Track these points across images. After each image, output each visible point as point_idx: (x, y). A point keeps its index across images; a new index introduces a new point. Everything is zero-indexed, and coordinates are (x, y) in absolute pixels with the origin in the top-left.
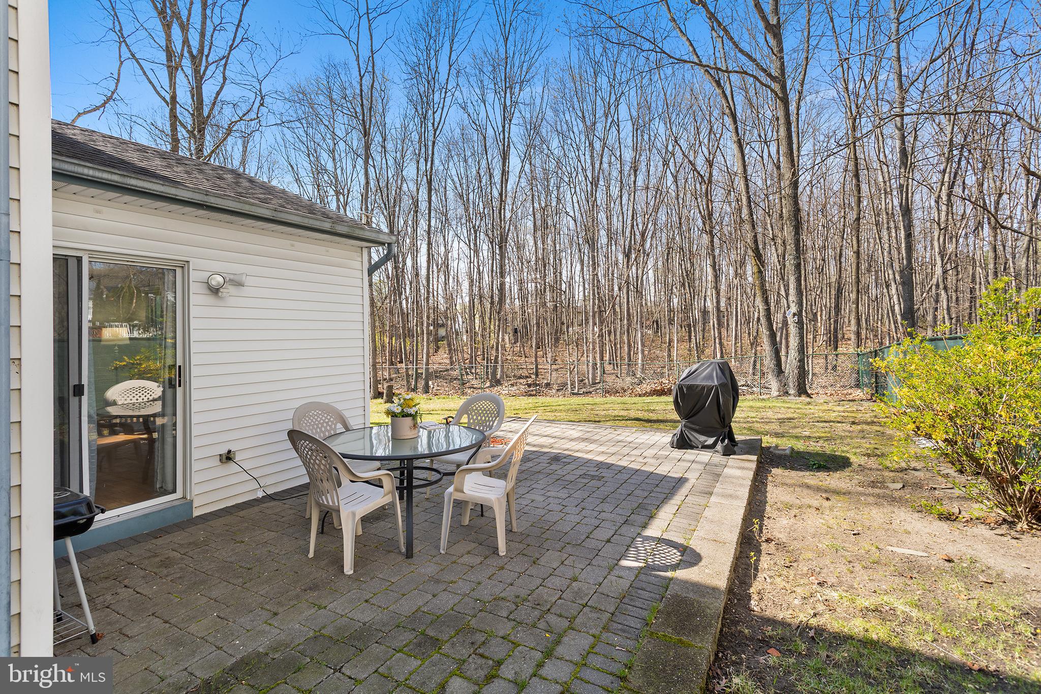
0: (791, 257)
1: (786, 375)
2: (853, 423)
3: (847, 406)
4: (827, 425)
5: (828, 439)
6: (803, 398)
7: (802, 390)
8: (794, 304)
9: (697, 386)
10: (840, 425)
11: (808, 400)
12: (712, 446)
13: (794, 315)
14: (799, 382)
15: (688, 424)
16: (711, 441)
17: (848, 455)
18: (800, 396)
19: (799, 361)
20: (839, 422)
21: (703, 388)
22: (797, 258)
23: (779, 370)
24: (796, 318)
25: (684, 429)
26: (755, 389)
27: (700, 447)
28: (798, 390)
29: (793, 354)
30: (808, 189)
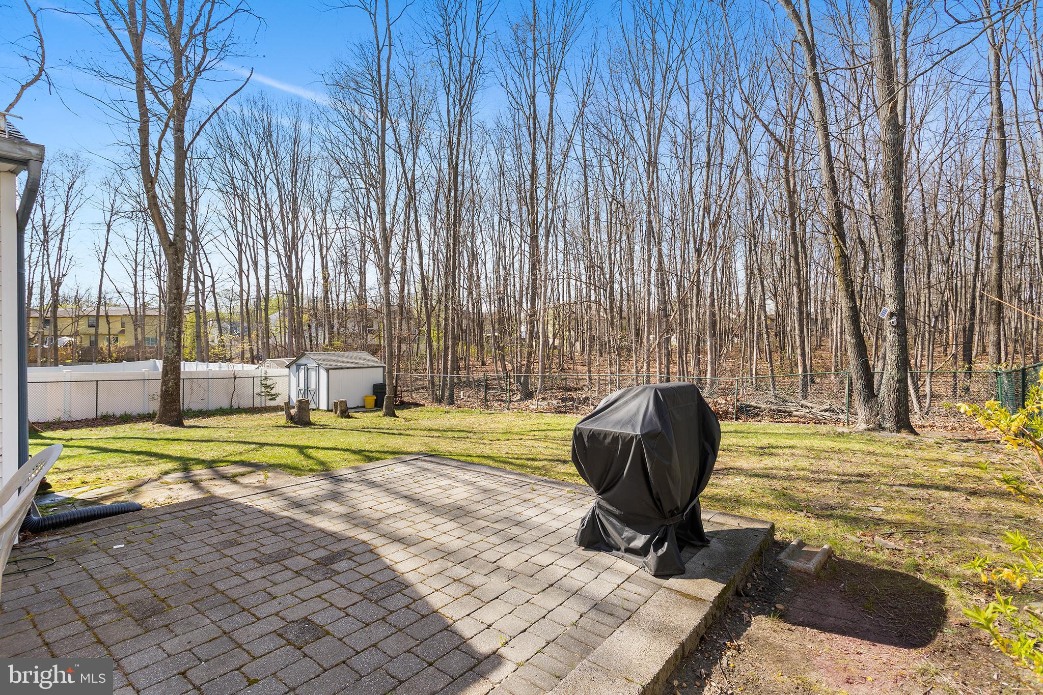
0: (889, 232)
1: (880, 399)
2: (973, 493)
3: (970, 453)
4: (923, 493)
5: (912, 531)
6: (904, 435)
7: (903, 423)
8: (892, 300)
9: (606, 435)
10: (946, 494)
11: (911, 437)
12: (642, 552)
13: (892, 315)
14: (897, 411)
15: (603, 503)
16: (640, 541)
17: (942, 584)
18: (898, 431)
19: (899, 381)
20: (947, 488)
21: (616, 438)
22: (897, 233)
23: (870, 394)
24: (894, 319)
25: (597, 511)
26: (841, 416)
27: (623, 548)
28: (897, 423)
29: (891, 371)
30: (936, 165)
